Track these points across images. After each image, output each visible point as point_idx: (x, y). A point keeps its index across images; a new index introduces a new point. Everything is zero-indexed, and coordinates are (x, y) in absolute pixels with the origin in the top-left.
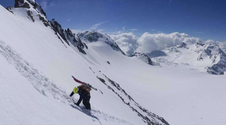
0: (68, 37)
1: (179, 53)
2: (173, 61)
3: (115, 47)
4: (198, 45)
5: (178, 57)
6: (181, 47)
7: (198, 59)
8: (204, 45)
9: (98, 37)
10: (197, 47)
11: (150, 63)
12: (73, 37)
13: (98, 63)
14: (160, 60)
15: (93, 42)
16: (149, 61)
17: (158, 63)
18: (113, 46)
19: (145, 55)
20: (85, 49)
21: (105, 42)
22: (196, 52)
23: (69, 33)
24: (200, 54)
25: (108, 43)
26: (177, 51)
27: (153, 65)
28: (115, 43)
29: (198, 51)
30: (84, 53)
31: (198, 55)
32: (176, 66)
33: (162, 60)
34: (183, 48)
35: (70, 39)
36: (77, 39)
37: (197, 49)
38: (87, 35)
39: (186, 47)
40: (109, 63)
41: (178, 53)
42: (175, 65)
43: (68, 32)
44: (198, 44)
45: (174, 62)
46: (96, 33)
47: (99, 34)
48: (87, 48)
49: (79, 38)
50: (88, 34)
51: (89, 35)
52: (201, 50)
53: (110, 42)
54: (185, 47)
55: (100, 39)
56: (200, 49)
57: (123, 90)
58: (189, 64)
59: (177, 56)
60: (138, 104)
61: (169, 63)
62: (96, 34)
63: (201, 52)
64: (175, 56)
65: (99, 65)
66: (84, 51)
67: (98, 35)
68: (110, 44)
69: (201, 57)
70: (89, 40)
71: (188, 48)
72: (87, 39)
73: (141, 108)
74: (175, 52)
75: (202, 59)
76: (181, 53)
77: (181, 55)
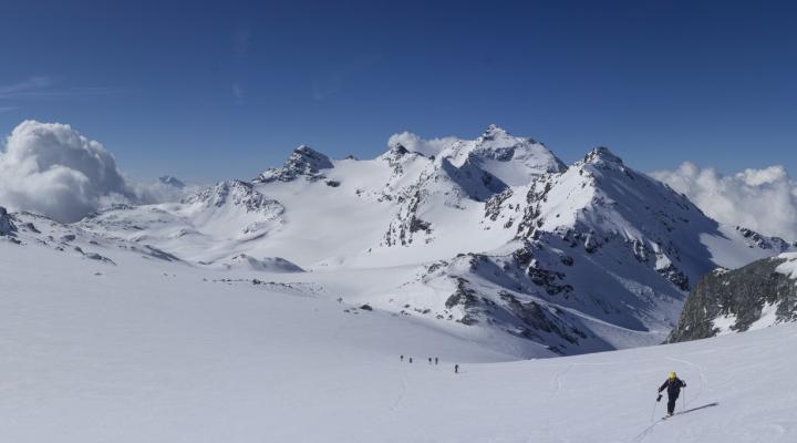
1: (271, 216)
6: (286, 177)
7: (396, 236)
10: (398, 169)
26: (254, 204)
34: (301, 181)
37: (393, 183)
39: (321, 177)
41: (260, 215)
44: (402, 151)
54: (315, 179)
59: (250, 235)
69: (420, 215)
71: (334, 184)
74: (244, 208)
75: (421, 232)
76: (282, 212)
77: (284, 222)
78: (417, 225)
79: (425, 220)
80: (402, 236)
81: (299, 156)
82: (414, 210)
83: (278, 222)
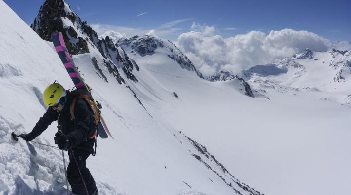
0: (107, 51)
1: (301, 70)
2: (290, 84)
3: (185, 64)
4: (336, 53)
5: (299, 76)
6: (303, 58)
7: (336, 80)
8: (347, 53)
9: (155, 46)
10: (334, 57)
11: (249, 92)
12: (116, 51)
13: (158, 98)
14: (265, 85)
15: (147, 55)
16: (246, 90)
17: (263, 89)
18: (182, 62)
19: (239, 79)
20: (134, 72)
21: (169, 56)
22: (331, 66)
23: (109, 45)
24: (339, 69)
25: (173, 58)
26: (297, 66)
27: (253, 97)
28: (186, 57)
29: (335, 63)
30: (134, 81)
31: (335, 72)
32: (295, 95)
33: (269, 84)
34: (307, 59)
35: (110, 56)
36: (122, 55)
37: (333, 61)
38: (137, 44)
39: (313, 58)
40: (176, 95)
41: (299, 70)
42: (294, 92)
43: (107, 43)
44: (334, 50)
45: (292, 86)
46: (151, 39)
47: (157, 41)
48: (138, 69)
49: (125, 53)
50: (137, 40)
51: (140, 43)
52: (341, 62)
53: (177, 55)
54: (311, 58)
55: (159, 50)
56: (338, 61)
57: (212, 157)
58: (321, 90)
59: (297, 75)
60: (233, 177)
61: (283, 89)
62: (153, 41)
63: (341, 66)
64: (294, 76)
65: (160, 100)
66: (133, 76)
67: (156, 43)
68: (177, 60)
69: (342, 75)
70: (139, 51)
71: (316, 60)
72: (136, 50)
73: (240, 185)
74: (294, 67)
75: (342, 79)
76: (304, 68)
77: (305, 72)
78: (341, 78)
79: (343, 76)
80: (338, 80)
81: (306, 52)
82: (341, 74)
83: (303, 71)
